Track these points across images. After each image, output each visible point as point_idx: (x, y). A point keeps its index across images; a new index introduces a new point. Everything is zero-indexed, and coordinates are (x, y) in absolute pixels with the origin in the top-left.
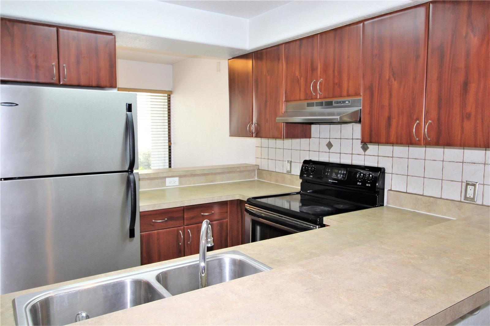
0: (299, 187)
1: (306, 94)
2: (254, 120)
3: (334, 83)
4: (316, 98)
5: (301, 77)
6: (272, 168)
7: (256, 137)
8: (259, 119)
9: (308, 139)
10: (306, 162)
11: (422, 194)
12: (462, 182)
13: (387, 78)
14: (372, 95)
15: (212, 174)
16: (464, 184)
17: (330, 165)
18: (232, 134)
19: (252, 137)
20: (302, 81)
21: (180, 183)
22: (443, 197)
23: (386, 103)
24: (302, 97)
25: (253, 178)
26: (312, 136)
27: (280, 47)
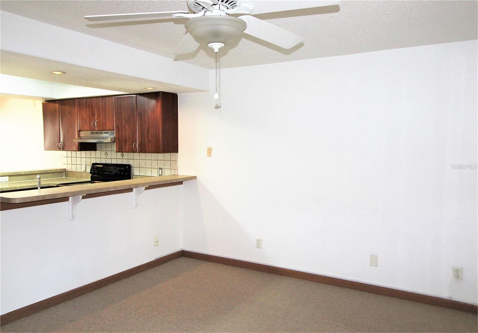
0: (89, 179)
1: (90, 127)
2: (61, 141)
3: (103, 123)
4: (95, 130)
5: (87, 118)
6: (74, 169)
7: (63, 150)
8: (64, 140)
9: (95, 151)
10: (93, 164)
11: (145, 175)
12: (158, 168)
13: (124, 123)
14: (119, 130)
15: (32, 174)
16: (159, 169)
17: (110, 165)
18: (46, 149)
19: (60, 150)
20: (88, 120)
21: (10, 180)
22: (152, 176)
23: (124, 134)
24: (88, 129)
25: (62, 177)
26: (97, 150)
27: (75, 100)
